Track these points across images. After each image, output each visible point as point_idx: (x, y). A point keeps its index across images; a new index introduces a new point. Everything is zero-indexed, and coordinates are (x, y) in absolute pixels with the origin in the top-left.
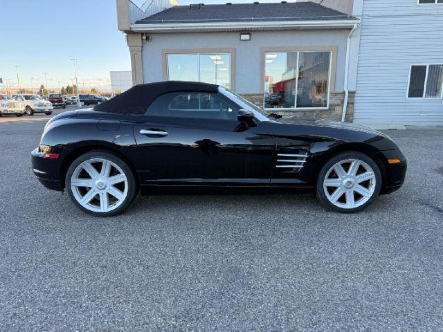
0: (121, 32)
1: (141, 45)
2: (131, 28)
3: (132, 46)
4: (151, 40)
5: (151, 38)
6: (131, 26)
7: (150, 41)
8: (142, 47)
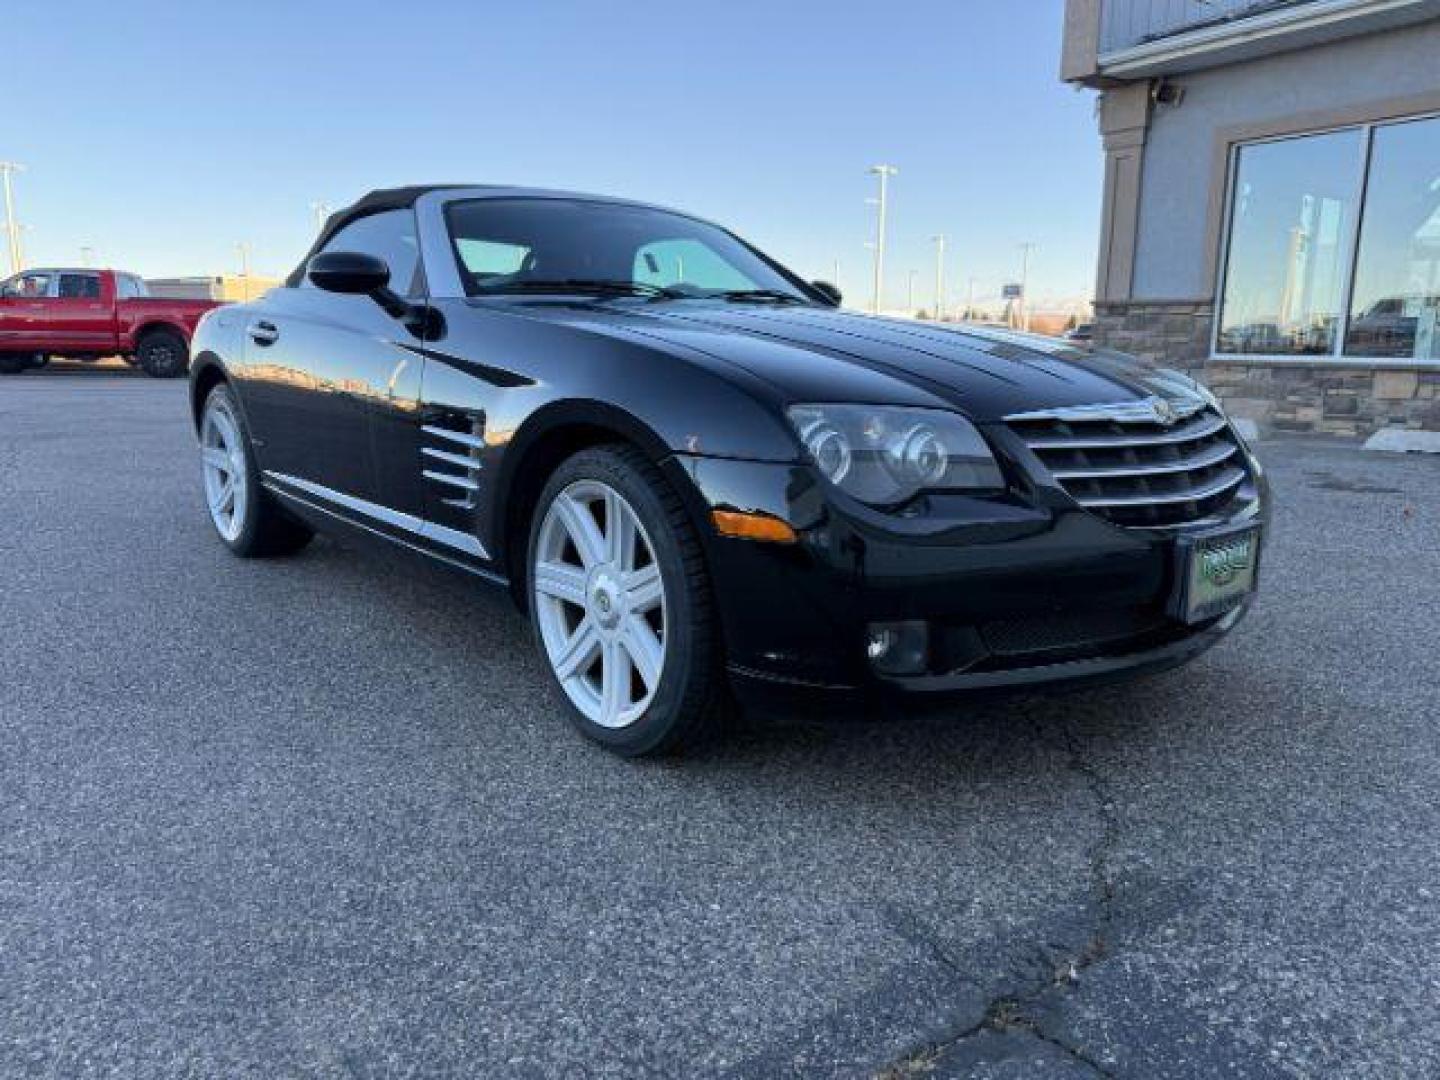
0: (1070, 87)
1: (1142, 121)
2: (1100, 68)
3: (1114, 132)
4: (1181, 101)
5: (1184, 93)
6: (1103, 60)
7: (1176, 102)
8: (1147, 129)
